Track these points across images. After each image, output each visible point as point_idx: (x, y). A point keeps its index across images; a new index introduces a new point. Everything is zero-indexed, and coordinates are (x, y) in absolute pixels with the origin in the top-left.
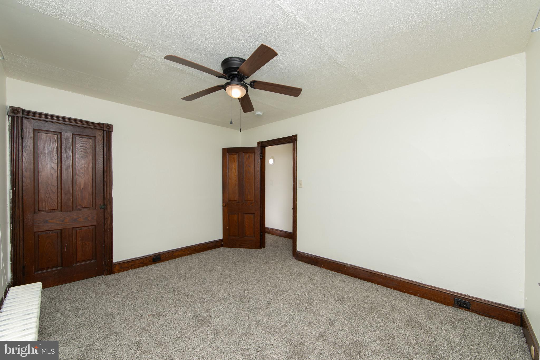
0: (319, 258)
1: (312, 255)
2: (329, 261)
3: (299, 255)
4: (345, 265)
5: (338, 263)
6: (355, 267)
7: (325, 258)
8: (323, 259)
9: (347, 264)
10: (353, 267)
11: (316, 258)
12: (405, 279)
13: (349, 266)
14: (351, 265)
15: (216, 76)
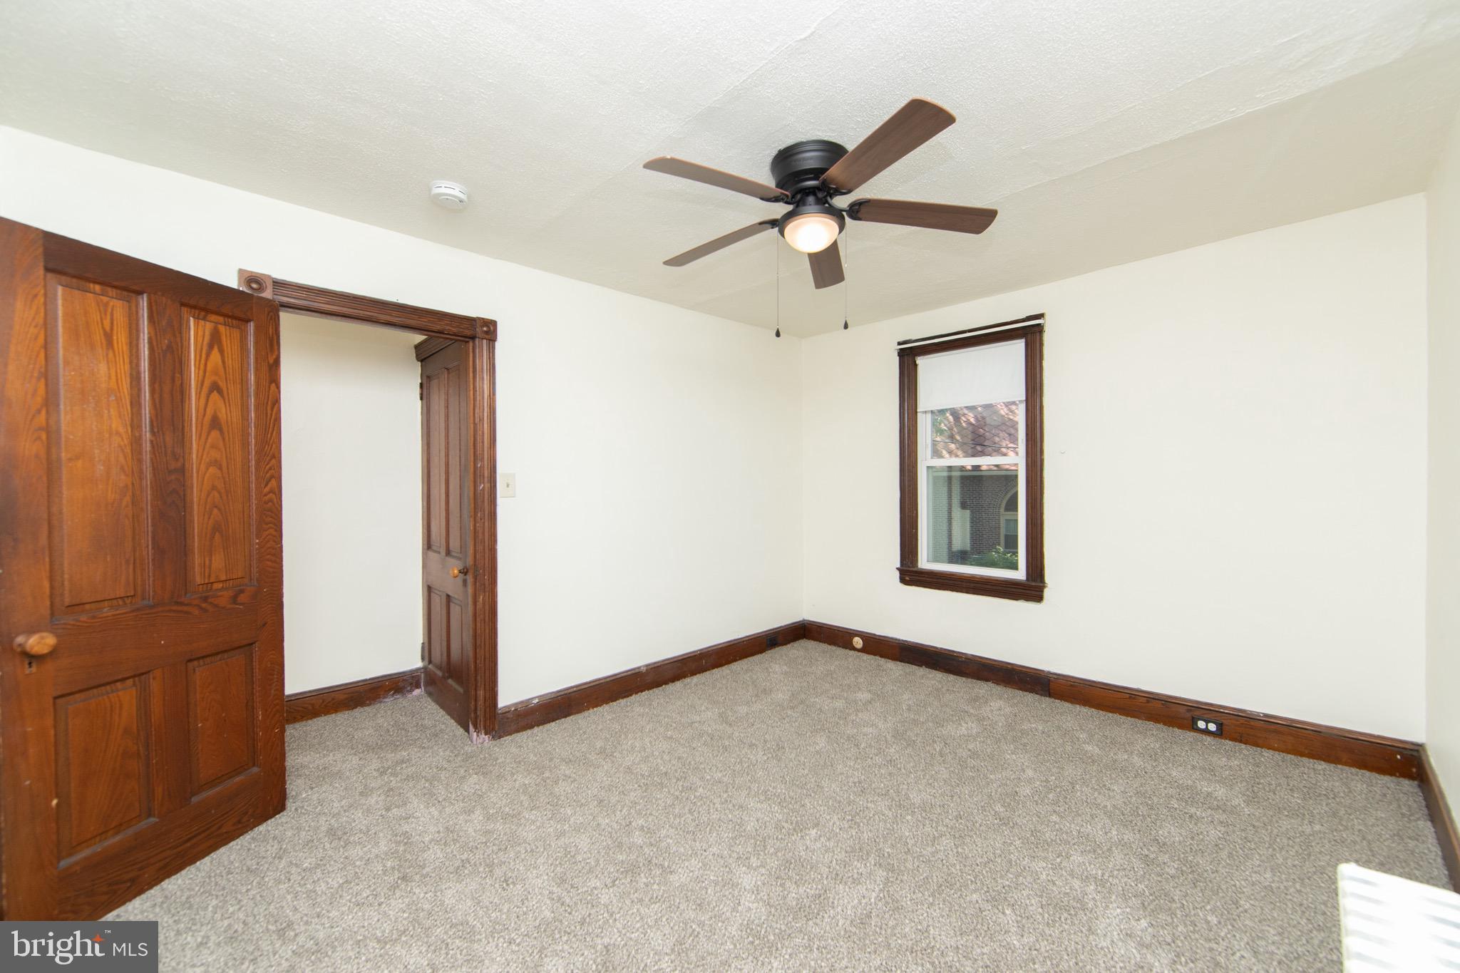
0: (575, 689)
1: (553, 692)
2: (602, 683)
3: (508, 718)
4: (637, 671)
5: (622, 675)
6: (656, 665)
7: (590, 682)
8: (586, 686)
9: (639, 668)
10: (653, 666)
11: (566, 694)
12: (724, 643)
13: (644, 669)
14: (647, 666)
15: (762, 199)
